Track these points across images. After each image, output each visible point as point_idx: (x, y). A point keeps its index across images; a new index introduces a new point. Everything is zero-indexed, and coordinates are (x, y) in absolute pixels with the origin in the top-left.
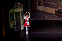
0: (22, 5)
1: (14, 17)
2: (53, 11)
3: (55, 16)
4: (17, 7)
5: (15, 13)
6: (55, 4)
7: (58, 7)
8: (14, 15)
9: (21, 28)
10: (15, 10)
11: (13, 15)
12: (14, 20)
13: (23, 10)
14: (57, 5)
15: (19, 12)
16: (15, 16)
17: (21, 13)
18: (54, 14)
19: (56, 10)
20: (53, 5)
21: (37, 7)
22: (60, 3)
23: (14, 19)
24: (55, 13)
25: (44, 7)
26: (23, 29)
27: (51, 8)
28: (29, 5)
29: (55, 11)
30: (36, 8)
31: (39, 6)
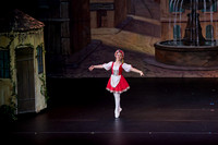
0: (41, 25)
1: (13, 64)
2: (147, 45)
3: (153, 62)
4: (21, 31)
5: (16, 50)
6: (155, 22)
7: (164, 32)
8: (13, 58)
9: (37, 105)
10: (16, 42)
11: (9, 57)
12: (10, 77)
14: (159, 24)
15: (30, 48)
16: (17, 62)
17: (35, 52)
19: (157, 41)
20: (148, 23)
21: (93, 31)
22: (170, 20)
23: (10, 72)
24: (153, 52)
25: (117, 30)
27: (139, 36)
28: (63, 25)
29: (155, 45)
30: (89, 34)
31: (99, 26)
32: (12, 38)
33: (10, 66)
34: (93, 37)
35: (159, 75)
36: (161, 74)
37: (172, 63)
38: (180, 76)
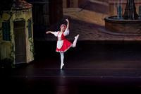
0: (30, 6)
1: (12, 31)
2: (99, 19)
3: (104, 30)
4: (17, 10)
5: (14, 22)
6: (105, 4)
7: (111, 11)
8: (12, 27)
9: (27, 58)
10: (14, 17)
11: (9, 27)
13: (31, 16)
14: (108, 5)
15: (23, 21)
16: (14, 30)
17: (27, 24)
18: (102, 27)
19: (106, 16)
20: (100, 5)
21: (64, 10)
22: (115, 2)
23: (10, 36)
24: (103, 23)
25: (80, 9)
26: (31, 60)
27: (94, 13)
28: (45, 6)
29: (105, 19)
30: (62, 12)
31: (68, 6)
32: (11, 14)
33: (10, 33)
34: (64, 14)
35: (107, 39)
36: (109, 39)
37: (116, 31)
38: (122, 40)
